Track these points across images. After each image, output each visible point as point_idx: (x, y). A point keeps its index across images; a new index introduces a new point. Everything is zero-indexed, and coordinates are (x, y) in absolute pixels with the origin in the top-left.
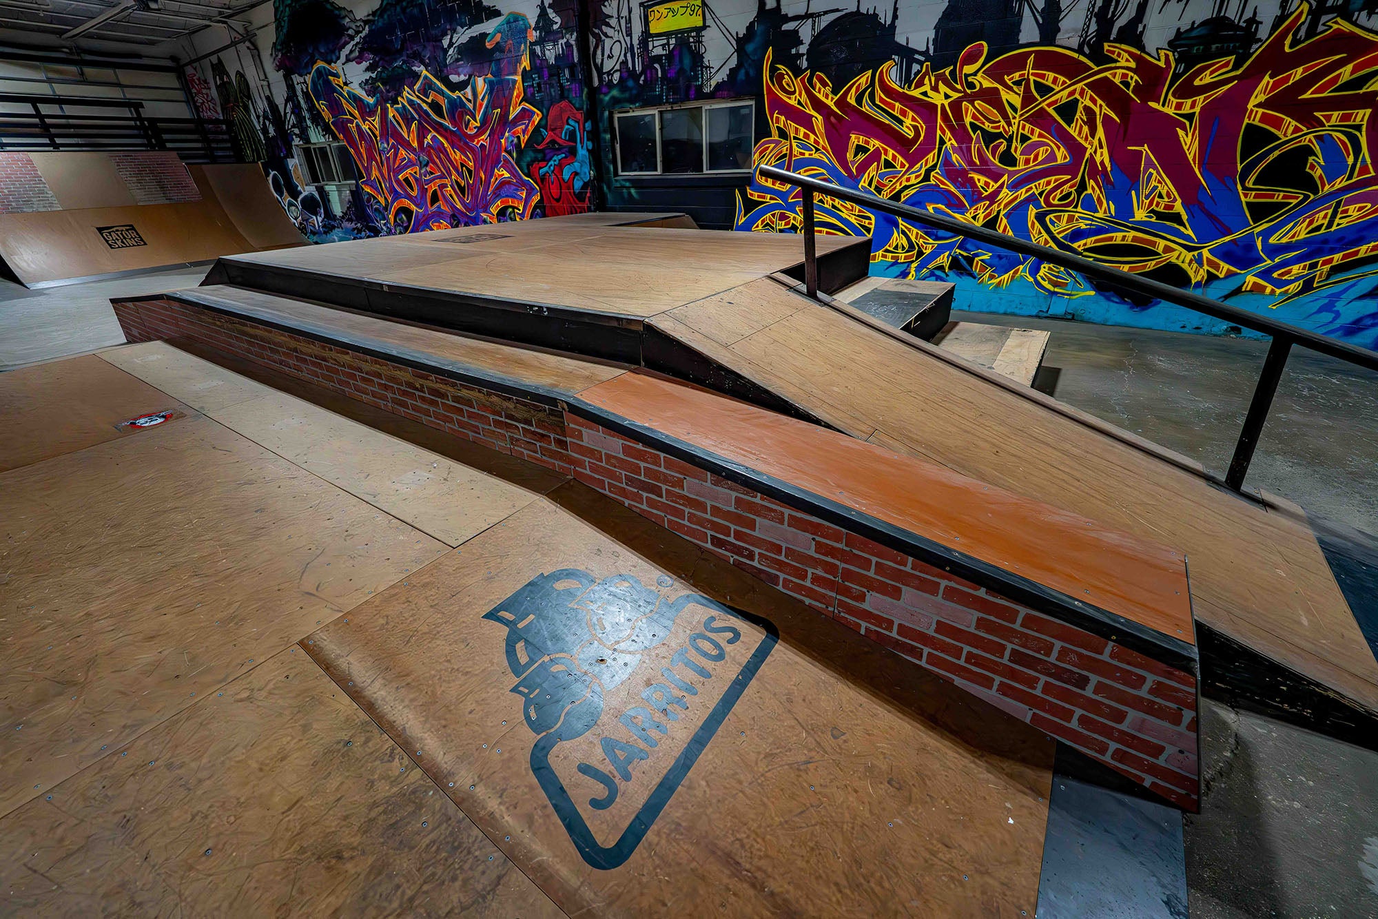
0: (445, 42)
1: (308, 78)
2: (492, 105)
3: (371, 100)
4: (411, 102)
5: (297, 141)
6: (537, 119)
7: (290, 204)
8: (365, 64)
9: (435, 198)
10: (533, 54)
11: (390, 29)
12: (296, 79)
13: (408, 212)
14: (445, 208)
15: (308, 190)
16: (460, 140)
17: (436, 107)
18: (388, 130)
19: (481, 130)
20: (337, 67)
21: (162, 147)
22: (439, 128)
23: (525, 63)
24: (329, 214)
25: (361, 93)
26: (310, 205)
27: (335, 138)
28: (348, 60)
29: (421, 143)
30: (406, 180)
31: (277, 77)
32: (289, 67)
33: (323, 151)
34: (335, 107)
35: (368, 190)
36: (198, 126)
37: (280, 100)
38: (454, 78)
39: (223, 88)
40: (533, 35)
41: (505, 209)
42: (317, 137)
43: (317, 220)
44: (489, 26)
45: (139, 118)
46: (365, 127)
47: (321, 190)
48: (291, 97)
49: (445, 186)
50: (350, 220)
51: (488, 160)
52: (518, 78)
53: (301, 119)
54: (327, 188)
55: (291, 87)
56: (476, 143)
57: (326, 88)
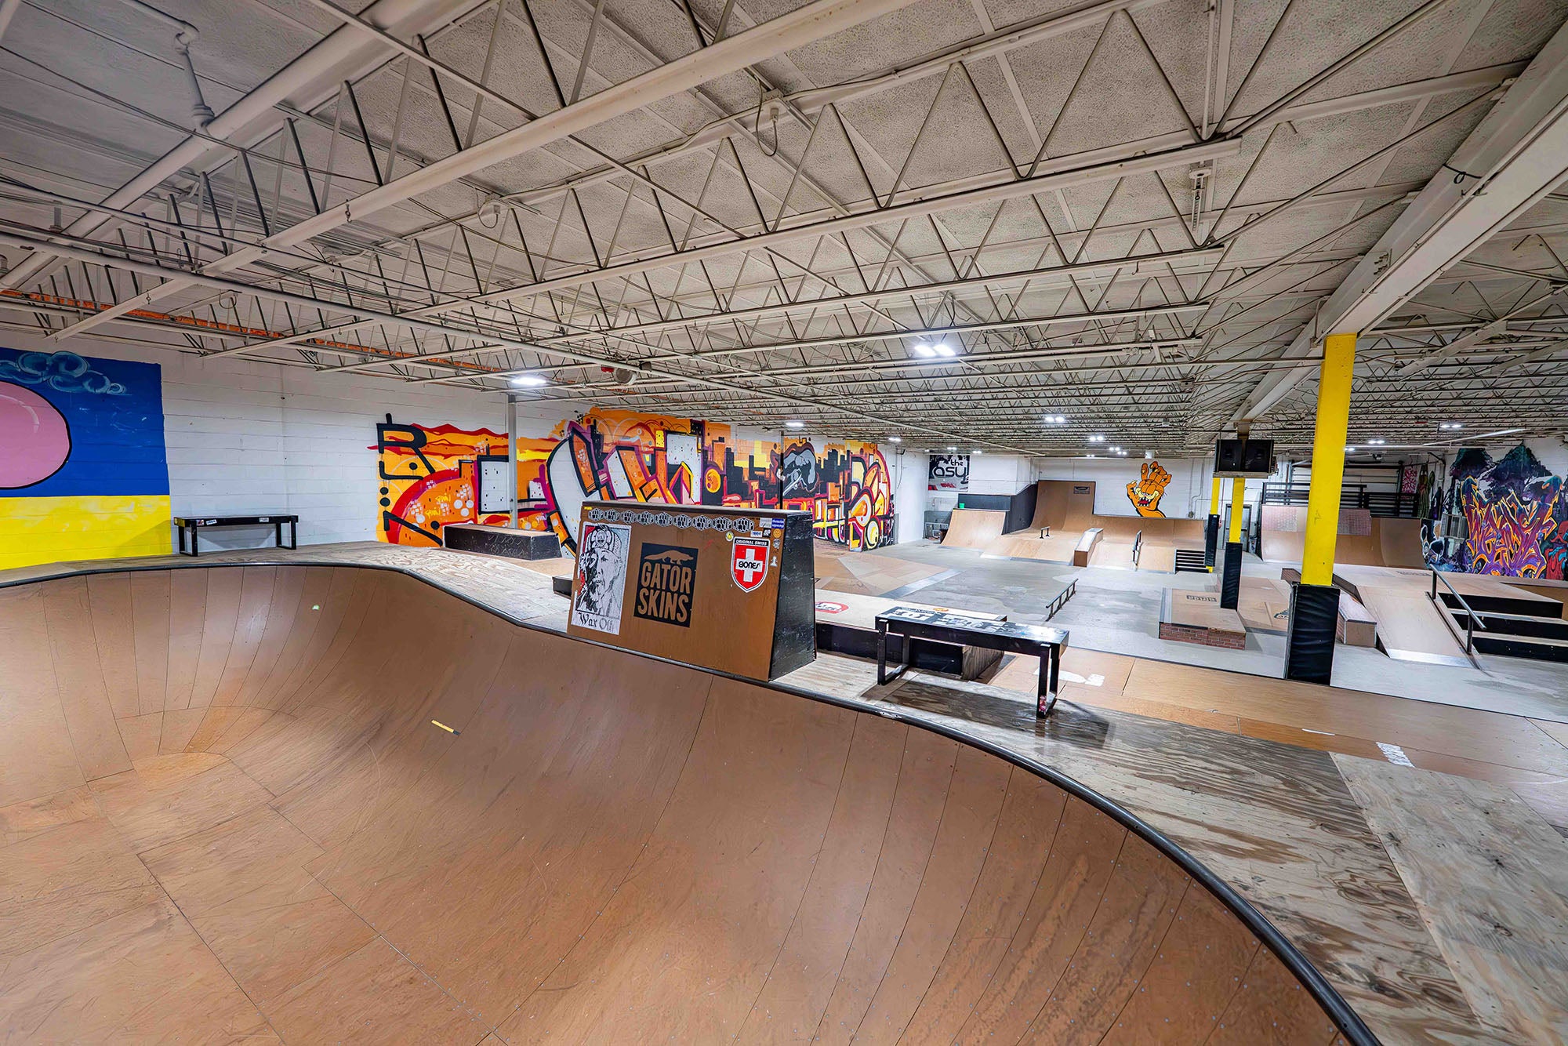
0: (1526, 482)
1: (1462, 483)
2: (1537, 515)
3: (1486, 500)
4: (1503, 505)
5: (1445, 512)
6: (1554, 527)
7: (1426, 545)
8: (1489, 483)
9: (1498, 558)
10: (1560, 495)
11: (1505, 470)
12: (1457, 481)
13: (1482, 561)
14: (1501, 564)
15: (1439, 538)
16: (1518, 529)
17: (1512, 510)
18: (1488, 516)
19: (1529, 526)
20: (1476, 481)
21: (1366, 507)
22: (1511, 521)
23: (1556, 499)
24: (1445, 555)
25: (1483, 496)
26: (1437, 547)
27: (1463, 515)
28: (1483, 479)
29: (1501, 526)
30: (1488, 544)
31: (1449, 478)
32: (1455, 476)
33: (1457, 520)
34: (1469, 499)
35: (1469, 545)
36: (1398, 497)
37: (1446, 490)
38: (1524, 499)
39: (1422, 478)
40: (1562, 488)
41: (1528, 570)
42: (1455, 512)
43: (1438, 557)
44: (1545, 479)
45: (1361, 492)
46: (1479, 513)
47: (1446, 540)
48: (1451, 490)
49: (1504, 551)
50: (1454, 560)
51: (1528, 542)
52: (1551, 505)
53: (1451, 502)
54: (1450, 540)
55: (1453, 485)
56: (1526, 532)
57: (1468, 490)
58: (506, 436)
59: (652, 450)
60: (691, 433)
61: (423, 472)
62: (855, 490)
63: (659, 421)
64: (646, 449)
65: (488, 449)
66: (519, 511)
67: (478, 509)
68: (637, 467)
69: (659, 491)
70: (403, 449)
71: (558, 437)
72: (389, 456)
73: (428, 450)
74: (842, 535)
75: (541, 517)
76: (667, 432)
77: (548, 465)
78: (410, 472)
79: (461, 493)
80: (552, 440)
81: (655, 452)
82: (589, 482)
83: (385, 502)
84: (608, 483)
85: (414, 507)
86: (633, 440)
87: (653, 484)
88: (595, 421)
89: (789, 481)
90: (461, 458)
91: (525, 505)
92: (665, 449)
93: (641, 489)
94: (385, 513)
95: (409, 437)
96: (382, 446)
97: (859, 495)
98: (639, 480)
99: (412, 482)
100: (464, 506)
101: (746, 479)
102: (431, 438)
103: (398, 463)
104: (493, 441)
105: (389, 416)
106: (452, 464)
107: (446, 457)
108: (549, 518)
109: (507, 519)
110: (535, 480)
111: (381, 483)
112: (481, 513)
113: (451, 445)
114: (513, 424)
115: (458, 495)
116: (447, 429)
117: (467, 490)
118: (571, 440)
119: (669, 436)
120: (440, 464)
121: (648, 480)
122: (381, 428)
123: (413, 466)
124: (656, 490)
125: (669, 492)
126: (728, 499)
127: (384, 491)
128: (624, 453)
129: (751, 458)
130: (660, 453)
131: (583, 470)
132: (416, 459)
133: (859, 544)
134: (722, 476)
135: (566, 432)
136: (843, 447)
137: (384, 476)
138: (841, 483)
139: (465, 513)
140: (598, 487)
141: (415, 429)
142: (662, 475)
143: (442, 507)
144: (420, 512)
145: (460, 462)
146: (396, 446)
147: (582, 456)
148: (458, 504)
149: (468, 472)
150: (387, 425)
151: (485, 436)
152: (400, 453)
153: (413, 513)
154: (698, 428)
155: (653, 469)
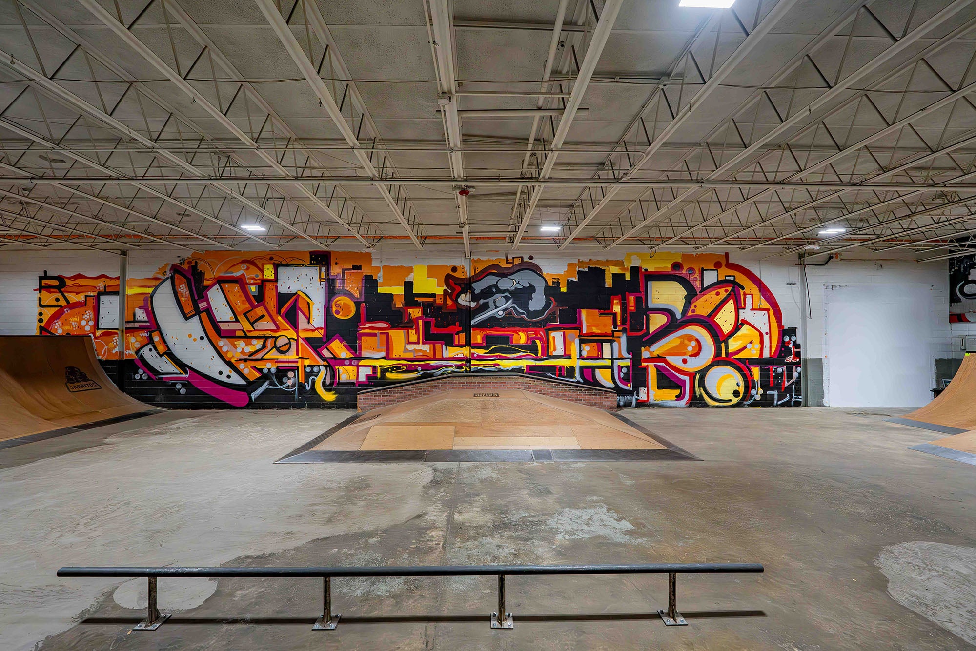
58: (118, 278)
59: (259, 281)
60: (311, 264)
61: (63, 303)
62: (657, 321)
63: (268, 257)
64: (252, 281)
65: (105, 287)
66: (127, 329)
67: (96, 326)
68: (240, 296)
69: (267, 317)
70: (52, 290)
71: (159, 276)
72: (44, 293)
73: (67, 290)
74: (625, 380)
75: (144, 334)
76: (276, 267)
77: (152, 297)
78: (55, 303)
79: (86, 316)
80: (156, 279)
81: (262, 285)
82: (189, 309)
83: (41, 321)
84: (209, 311)
85: (57, 324)
86: (236, 274)
87: (260, 311)
88: (196, 263)
89: (485, 307)
90: (86, 294)
91: (131, 325)
92: (276, 280)
93: (245, 315)
94: (40, 327)
95: (56, 283)
96: (41, 289)
97: (673, 325)
98: (242, 305)
99: (57, 309)
100: (87, 324)
101: (399, 305)
102: (69, 282)
103: (49, 298)
104: (109, 282)
105: (45, 272)
106: (81, 298)
107: (77, 293)
108: (150, 335)
109: (117, 334)
110: (140, 308)
111: (37, 310)
112: (98, 329)
113: (81, 286)
114: (124, 271)
115: (84, 317)
116: (79, 276)
117: (89, 314)
118: (172, 279)
119: (281, 270)
120: (73, 298)
121: (254, 307)
122: (41, 278)
123: (57, 300)
124: (263, 316)
125: (280, 318)
126: (368, 325)
127: (40, 314)
128: (227, 286)
129: (409, 286)
130: (269, 286)
131: (183, 299)
132: (59, 296)
133: (679, 397)
134: (358, 304)
135: (168, 273)
136: (619, 263)
137: (41, 305)
138: (617, 309)
139: (88, 328)
140: (198, 312)
141: (60, 279)
142: (271, 301)
143: (73, 324)
144: (60, 327)
145: (86, 296)
146: (48, 288)
147: (183, 289)
148: (83, 323)
149: (91, 302)
150: (45, 277)
151: (104, 279)
152: (50, 292)
153: (56, 327)
154: (321, 259)
155: (260, 298)
